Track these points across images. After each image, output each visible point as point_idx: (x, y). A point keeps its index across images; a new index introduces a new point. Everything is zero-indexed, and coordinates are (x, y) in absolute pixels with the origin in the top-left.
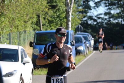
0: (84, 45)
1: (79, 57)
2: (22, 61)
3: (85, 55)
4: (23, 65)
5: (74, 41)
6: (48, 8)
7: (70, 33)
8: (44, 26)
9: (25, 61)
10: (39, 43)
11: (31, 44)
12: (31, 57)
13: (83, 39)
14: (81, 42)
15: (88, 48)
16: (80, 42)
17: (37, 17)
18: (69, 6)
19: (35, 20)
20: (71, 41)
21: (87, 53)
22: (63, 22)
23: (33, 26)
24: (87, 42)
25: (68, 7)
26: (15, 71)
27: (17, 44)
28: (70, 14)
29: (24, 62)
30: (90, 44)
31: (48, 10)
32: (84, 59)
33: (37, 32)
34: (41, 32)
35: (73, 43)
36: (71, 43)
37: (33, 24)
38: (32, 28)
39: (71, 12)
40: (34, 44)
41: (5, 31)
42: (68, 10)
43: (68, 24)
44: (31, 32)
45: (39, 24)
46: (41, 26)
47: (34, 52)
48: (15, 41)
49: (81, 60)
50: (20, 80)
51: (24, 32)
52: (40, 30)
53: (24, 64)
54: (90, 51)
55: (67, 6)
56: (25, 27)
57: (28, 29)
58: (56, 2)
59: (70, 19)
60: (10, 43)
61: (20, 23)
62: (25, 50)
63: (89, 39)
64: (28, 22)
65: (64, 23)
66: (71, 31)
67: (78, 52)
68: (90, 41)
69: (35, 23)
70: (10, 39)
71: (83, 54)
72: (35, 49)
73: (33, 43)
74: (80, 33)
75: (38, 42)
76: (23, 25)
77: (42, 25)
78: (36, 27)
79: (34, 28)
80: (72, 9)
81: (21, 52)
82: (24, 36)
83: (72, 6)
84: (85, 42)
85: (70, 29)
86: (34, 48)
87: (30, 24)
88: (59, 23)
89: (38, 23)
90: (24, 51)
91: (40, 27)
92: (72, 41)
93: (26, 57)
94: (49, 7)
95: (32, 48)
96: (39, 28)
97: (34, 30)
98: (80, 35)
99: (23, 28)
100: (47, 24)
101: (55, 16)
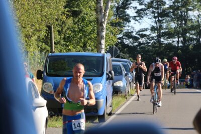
0: (124, 79)
3: (126, 95)
5: (113, 72)
6: (67, 15)
8: (58, 46)
10: (53, 73)
11: (39, 75)
13: (123, 68)
14: (121, 74)
16: (117, 74)
17: (47, 29)
18: (103, 13)
19: (43, 34)
20: (108, 72)
22: (90, 39)
23: (40, 43)
24: (130, 75)
25: (101, 14)
28: (104, 26)
31: (67, 18)
32: (125, 103)
33: (50, 54)
34: (53, 54)
35: (110, 75)
37: (40, 41)
38: (38, 47)
39: (106, 23)
40: (45, 74)
42: (101, 20)
43: (101, 44)
44: (36, 54)
45: (49, 41)
46: (53, 45)
47: (45, 88)
49: (120, 104)
52: (52, 52)
54: (133, 89)
55: (99, 13)
57: (32, 50)
58: (78, 6)
59: (104, 34)
64: (31, 36)
67: (116, 91)
69: (43, 39)
71: (123, 94)
72: (45, 84)
73: (42, 73)
75: (52, 71)
76: (23, 42)
77: (55, 43)
78: (44, 46)
79: (41, 48)
80: (107, 18)
83: (107, 14)
84: (126, 75)
85: (103, 51)
86: (44, 81)
87: (35, 41)
88: (83, 40)
89: (47, 40)
91: (51, 46)
94: (67, 13)
95: (40, 81)
96: (49, 48)
97: (41, 51)
98: (119, 62)
99: (24, 46)
100: (62, 42)
101: (76, 29)
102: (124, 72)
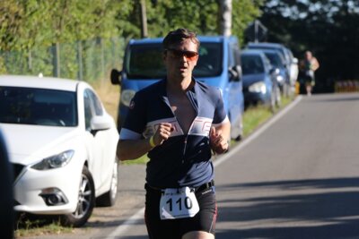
0: (268, 79)
1: (254, 113)
2: (88, 125)
3: (271, 107)
4: (91, 135)
5: (239, 68)
7: (229, 46)
8: (154, 26)
9: (96, 125)
10: (138, 74)
11: (115, 77)
12: (116, 113)
13: (266, 61)
14: (261, 70)
15: (281, 87)
16: (256, 71)
19: (127, 8)
20: (230, 69)
21: (276, 102)
22: (209, 12)
23: (122, 23)
24: (277, 71)
26: (67, 152)
27: (75, 75)
29: (93, 128)
30: (287, 77)
32: (269, 119)
33: (132, 41)
34: (144, 41)
35: (235, 74)
36: (229, 72)
37: (122, 19)
38: (119, 28)
40: (125, 76)
41: (39, 38)
43: (221, 20)
44: (116, 41)
45: (138, 18)
46: (145, 25)
47: (125, 99)
48: (68, 68)
49: (260, 123)
50: (84, 179)
51: (94, 43)
52: (142, 36)
53: (94, 132)
54: (287, 97)
56: (97, 27)
57: (108, 34)
59: (229, 2)
60: (54, 74)
61: (83, 16)
62: (96, 93)
63: (284, 62)
64: (105, 12)
65: (210, 16)
66: (230, 38)
67: (251, 101)
68: (285, 66)
69: (126, 15)
70: (54, 63)
71: (267, 105)
72: (125, 92)
73: (120, 73)
74: (257, 43)
75: (136, 70)
76: (91, 21)
77: (149, 22)
78: (129, 26)
79: (124, 31)
81: (86, 99)
82: (95, 54)
84: (272, 72)
85: (228, 33)
86: (124, 88)
87: (113, 19)
88: (197, 15)
89: (135, 17)
90: (94, 96)
91: (141, 27)
92: (235, 69)
93: (99, 113)
95: (118, 87)
96: (137, 31)
97: (125, 35)
98: (257, 50)
99: (93, 29)
100: (161, 19)
102: (268, 67)
